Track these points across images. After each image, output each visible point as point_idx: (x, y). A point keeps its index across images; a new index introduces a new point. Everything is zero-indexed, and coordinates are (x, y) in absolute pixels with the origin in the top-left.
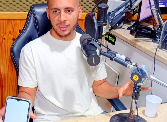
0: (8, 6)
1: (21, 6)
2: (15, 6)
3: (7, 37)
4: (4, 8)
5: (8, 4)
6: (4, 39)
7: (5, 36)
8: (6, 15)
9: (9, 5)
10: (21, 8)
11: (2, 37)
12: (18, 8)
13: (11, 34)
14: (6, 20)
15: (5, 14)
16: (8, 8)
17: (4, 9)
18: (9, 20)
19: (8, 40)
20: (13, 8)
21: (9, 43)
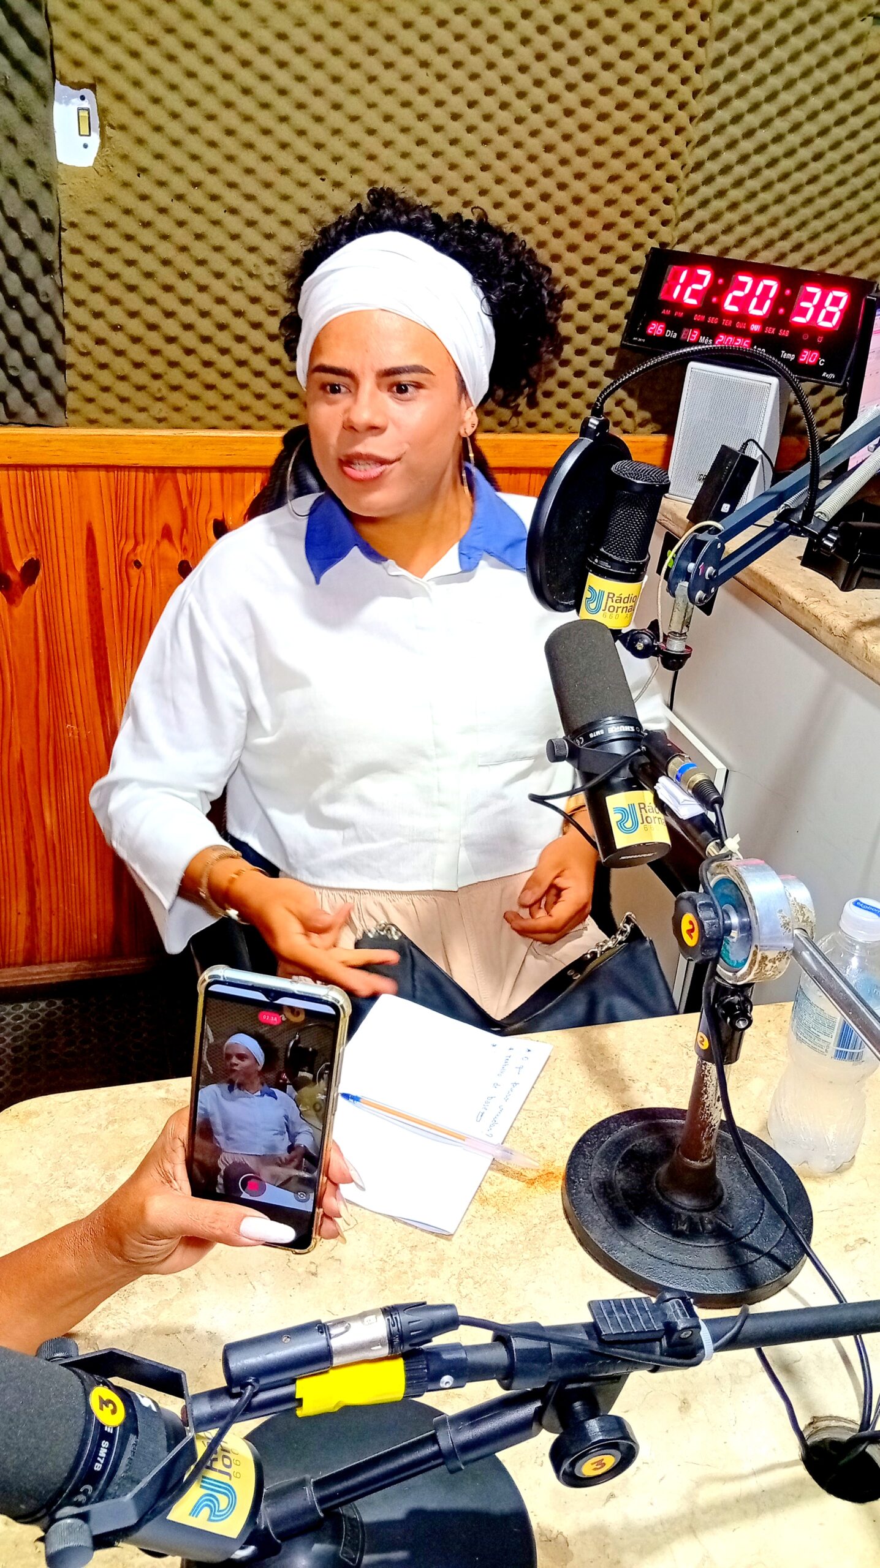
0: (160, 399)
1: (227, 397)
2: (194, 398)
3: (149, 556)
4: (142, 410)
5: (159, 390)
6: (138, 564)
7: (139, 549)
8: (150, 446)
9: (165, 392)
10: (228, 408)
11: (125, 555)
12: (211, 408)
13: (171, 540)
14: (146, 469)
15: (145, 442)
16: (161, 410)
17: (141, 417)
18: (162, 469)
19: (157, 571)
20: (186, 409)
21: (160, 587)
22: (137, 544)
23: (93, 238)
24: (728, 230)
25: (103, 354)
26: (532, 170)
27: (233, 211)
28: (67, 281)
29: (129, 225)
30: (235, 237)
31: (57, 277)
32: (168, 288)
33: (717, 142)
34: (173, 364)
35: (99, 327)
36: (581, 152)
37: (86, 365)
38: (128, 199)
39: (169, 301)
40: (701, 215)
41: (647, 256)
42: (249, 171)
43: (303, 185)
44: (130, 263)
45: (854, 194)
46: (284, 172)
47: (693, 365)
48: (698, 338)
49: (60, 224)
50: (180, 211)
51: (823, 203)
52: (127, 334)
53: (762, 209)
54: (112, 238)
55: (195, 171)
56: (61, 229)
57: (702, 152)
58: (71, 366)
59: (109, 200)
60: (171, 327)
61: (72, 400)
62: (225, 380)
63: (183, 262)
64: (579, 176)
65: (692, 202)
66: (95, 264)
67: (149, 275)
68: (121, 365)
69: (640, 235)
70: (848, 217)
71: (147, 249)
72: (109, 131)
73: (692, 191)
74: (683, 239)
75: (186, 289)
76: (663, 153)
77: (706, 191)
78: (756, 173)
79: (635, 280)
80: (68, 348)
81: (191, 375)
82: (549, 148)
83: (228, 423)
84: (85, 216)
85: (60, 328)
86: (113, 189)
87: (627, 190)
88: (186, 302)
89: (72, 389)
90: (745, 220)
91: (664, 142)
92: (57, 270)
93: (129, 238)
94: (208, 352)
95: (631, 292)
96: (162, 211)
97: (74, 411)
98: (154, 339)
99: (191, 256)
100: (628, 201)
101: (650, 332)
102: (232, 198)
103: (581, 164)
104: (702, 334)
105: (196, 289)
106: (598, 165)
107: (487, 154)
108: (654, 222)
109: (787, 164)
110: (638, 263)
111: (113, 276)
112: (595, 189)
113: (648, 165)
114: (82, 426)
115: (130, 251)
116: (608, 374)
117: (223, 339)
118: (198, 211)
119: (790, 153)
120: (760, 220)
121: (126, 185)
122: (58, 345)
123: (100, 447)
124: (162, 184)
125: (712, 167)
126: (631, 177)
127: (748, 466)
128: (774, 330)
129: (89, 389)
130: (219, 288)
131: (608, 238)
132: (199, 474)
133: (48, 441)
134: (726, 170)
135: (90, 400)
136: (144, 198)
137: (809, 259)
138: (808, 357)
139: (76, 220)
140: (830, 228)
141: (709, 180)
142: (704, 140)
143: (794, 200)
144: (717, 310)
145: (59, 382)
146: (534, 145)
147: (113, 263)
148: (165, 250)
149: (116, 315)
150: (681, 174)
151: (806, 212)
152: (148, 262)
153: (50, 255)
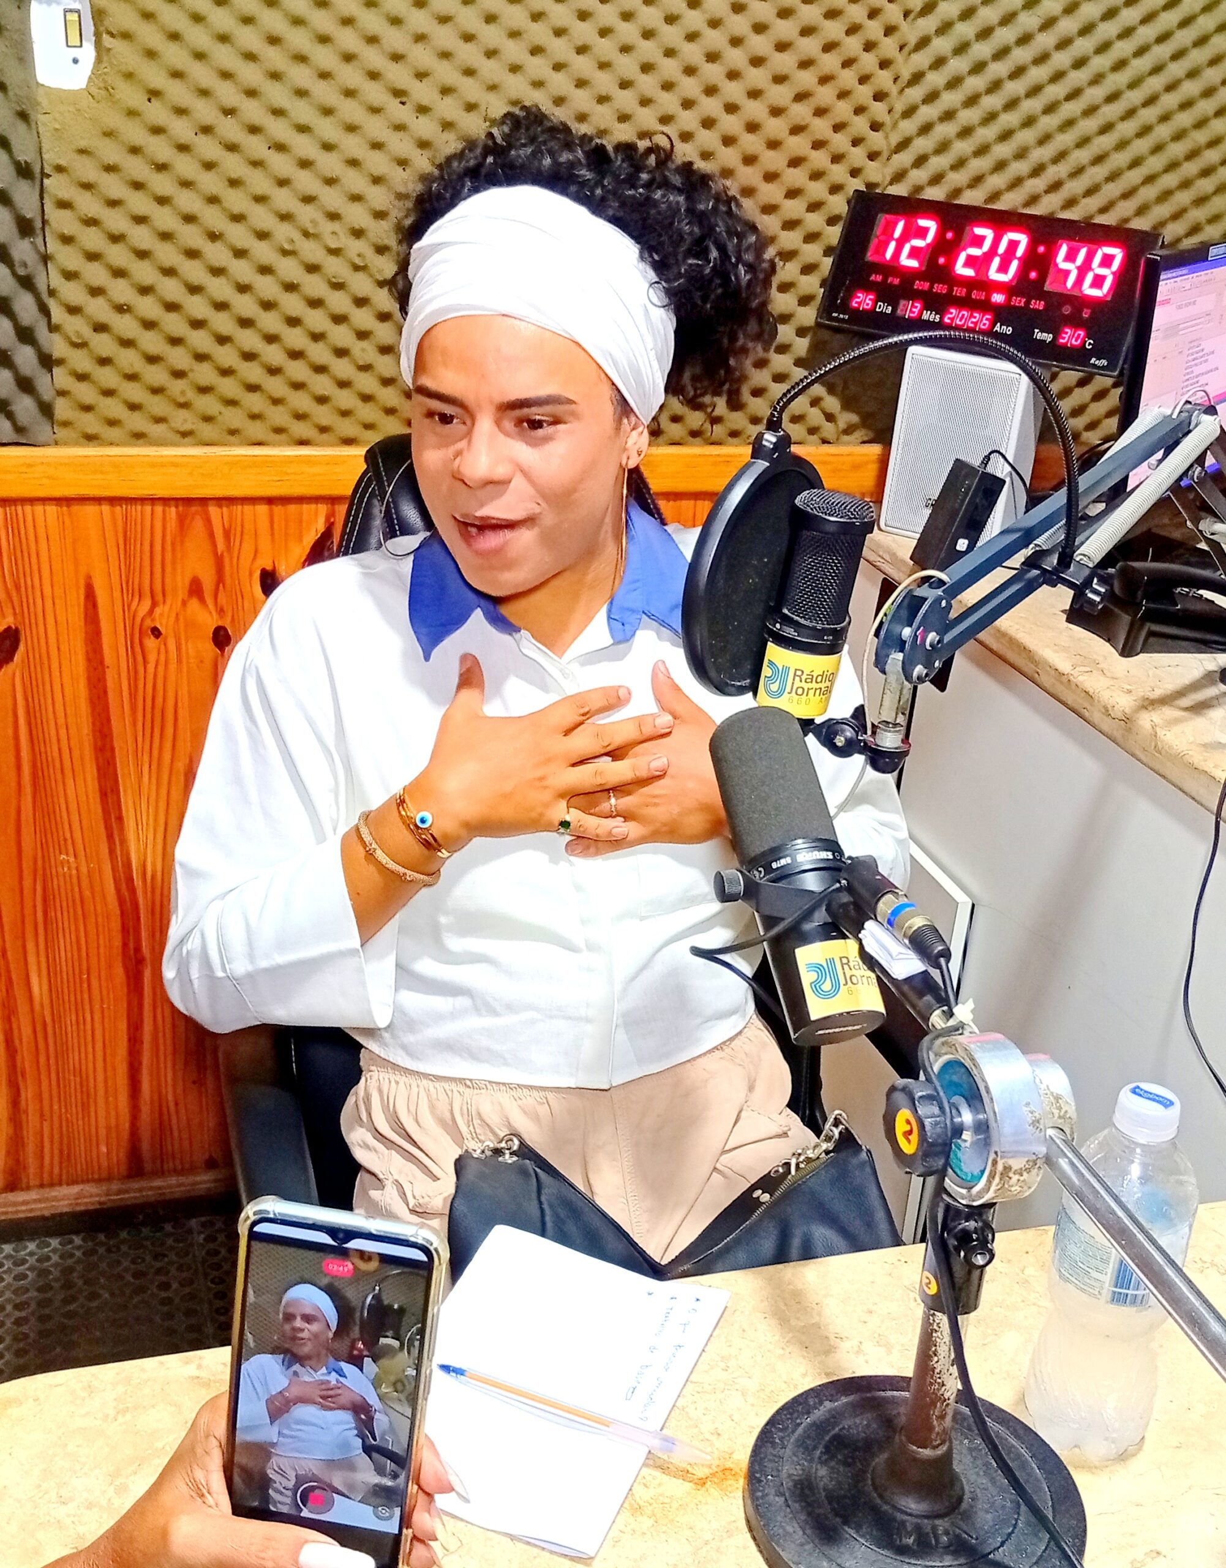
0: (185, 405)
1: (276, 402)
2: (232, 403)
3: (172, 619)
4: (159, 420)
5: (183, 393)
6: (156, 632)
7: (158, 611)
8: (172, 470)
9: (191, 395)
10: (279, 416)
11: (138, 620)
12: (254, 417)
14: (165, 501)
15: (163, 465)
16: (185, 421)
17: (158, 430)
18: (188, 501)
19: (183, 642)
20: (220, 418)
21: (188, 662)
22: (154, 604)
23: (87, 186)
24: (959, 164)
25: (103, 344)
26: (690, 87)
27: (280, 147)
28: (53, 246)
29: (137, 168)
30: (283, 183)
31: (39, 241)
32: (192, 254)
33: (942, 45)
34: (201, 357)
35: (98, 309)
36: (757, 62)
37: (81, 361)
38: (136, 134)
39: (194, 271)
40: (922, 145)
41: (849, 202)
42: (301, 93)
43: (375, 110)
44: (140, 220)
45: (1130, 113)
46: (349, 93)
47: (912, 350)
48: (921, 313)
49: (42, 168)
50: (208, 148)
51: (1089, 125)
52: (136, 317)
53: (1006, 135)
54: (114, 187)
55: (228, 94)
56: (44, 175)
57: (922, 60)
58: (60, 362)
59: (109, 134)
60: (197, 307)
61: (62, 409)
62: (273, 378)
63: (213, 218)
64: (754, 94)
65: (908, 127)
66: (91, 222)
67: (166, 236)
68: (129, 359)
69: (839, 173)
70: (1122, 145)
71: (162, 201)
72: (107, 40)
73: (909, 113)
74: (899, 177)
75: (216, 253)
76: (869, 61)
77: (928, 112)
78: (995, 86)
79: (834, 234)
80: (56, 337)
81: (226, 372)
82: (712, 57)
83: (277, 437)
84: (77, 157)
85: (44, 310)
86: (114, 119)
87: (820, 112)
88: (217, 271)
89: (62, 393)
90: (982, 150)
91: (869, 46)
92: (39, 231)
93: (138, 186)
94: (249, 340)
95: (828, 252)
96: (183, 148)
97: (66, 424)
98: (174, 324)
99: (224, 209)
100: (821, 127)
101: (855, 305)
102: (279, 129)
103: (757, 77)
104: (927, 307)
105: (231, 254)
106: (780, 79)
107: (627, 66)
108: (857, 156)
109: (1038, 74)
110: (837, 212)
111: (116, 238)
112: (776, 112)
113: (848, 78)
114: (76, 444)
115: (139, 203)
116: (799, 363)
117: (271, 322)
118: (232, 148)
119: (1042, 59)
120: (1002, 151)
121: (132, 113)
122: (42, 333)
123: (102, 473)
124: (181, 112)
125: (935, 79)
126: (825, 95)
127: (991, 487)
128: (1024, 300)
129: (85, 393)
130: (263, 252)
131: (796, 177)
132: (239, 507)
133: (30, 466)
134: (954, 83)
135: (87, 408)
136: (157, 130)
137: (1070, 203)
138: (1071, 337)
139: (63, 162)
140: (1099, 160)
141: (931, 97)
142: (924, 42)
143: (1048, 123)
144: (946, 275)
145: (44, 384)
146: (693, 53)
147: (116, 221)
148: (188, 201)
149: (121, 291)
150: (894, 90)
151: (1065, 140)
152: (165, 219)
153: (30, 210)
